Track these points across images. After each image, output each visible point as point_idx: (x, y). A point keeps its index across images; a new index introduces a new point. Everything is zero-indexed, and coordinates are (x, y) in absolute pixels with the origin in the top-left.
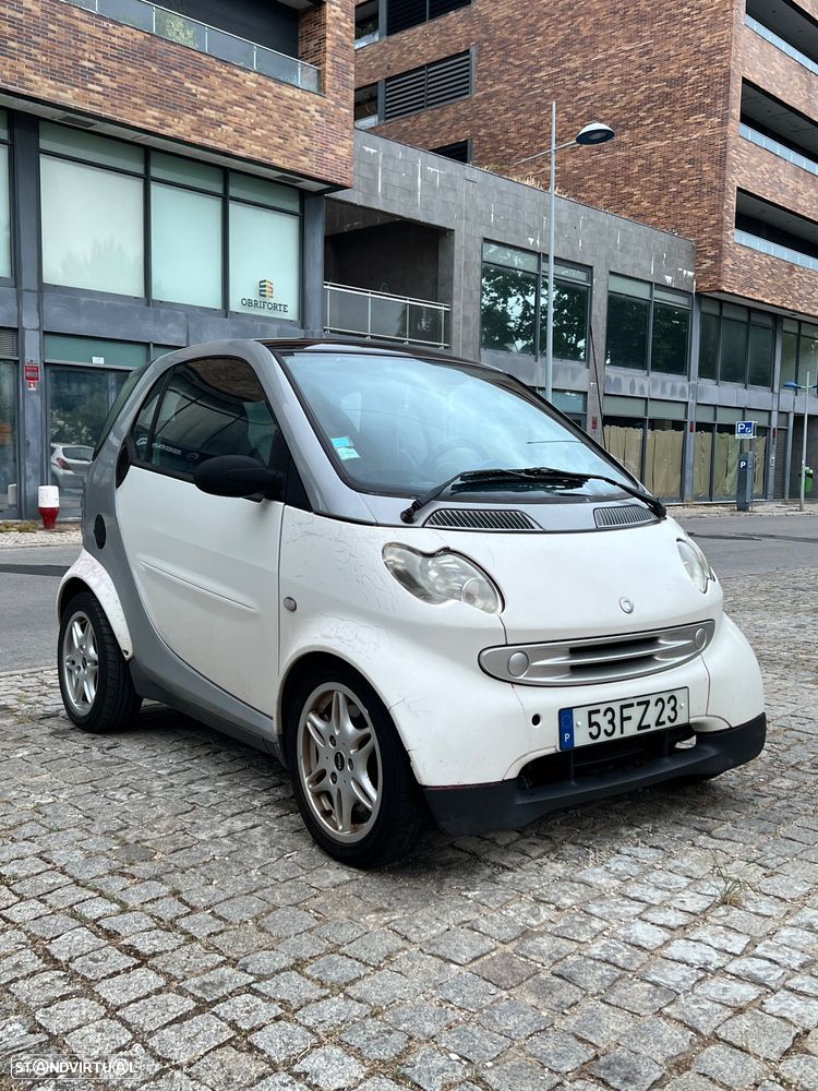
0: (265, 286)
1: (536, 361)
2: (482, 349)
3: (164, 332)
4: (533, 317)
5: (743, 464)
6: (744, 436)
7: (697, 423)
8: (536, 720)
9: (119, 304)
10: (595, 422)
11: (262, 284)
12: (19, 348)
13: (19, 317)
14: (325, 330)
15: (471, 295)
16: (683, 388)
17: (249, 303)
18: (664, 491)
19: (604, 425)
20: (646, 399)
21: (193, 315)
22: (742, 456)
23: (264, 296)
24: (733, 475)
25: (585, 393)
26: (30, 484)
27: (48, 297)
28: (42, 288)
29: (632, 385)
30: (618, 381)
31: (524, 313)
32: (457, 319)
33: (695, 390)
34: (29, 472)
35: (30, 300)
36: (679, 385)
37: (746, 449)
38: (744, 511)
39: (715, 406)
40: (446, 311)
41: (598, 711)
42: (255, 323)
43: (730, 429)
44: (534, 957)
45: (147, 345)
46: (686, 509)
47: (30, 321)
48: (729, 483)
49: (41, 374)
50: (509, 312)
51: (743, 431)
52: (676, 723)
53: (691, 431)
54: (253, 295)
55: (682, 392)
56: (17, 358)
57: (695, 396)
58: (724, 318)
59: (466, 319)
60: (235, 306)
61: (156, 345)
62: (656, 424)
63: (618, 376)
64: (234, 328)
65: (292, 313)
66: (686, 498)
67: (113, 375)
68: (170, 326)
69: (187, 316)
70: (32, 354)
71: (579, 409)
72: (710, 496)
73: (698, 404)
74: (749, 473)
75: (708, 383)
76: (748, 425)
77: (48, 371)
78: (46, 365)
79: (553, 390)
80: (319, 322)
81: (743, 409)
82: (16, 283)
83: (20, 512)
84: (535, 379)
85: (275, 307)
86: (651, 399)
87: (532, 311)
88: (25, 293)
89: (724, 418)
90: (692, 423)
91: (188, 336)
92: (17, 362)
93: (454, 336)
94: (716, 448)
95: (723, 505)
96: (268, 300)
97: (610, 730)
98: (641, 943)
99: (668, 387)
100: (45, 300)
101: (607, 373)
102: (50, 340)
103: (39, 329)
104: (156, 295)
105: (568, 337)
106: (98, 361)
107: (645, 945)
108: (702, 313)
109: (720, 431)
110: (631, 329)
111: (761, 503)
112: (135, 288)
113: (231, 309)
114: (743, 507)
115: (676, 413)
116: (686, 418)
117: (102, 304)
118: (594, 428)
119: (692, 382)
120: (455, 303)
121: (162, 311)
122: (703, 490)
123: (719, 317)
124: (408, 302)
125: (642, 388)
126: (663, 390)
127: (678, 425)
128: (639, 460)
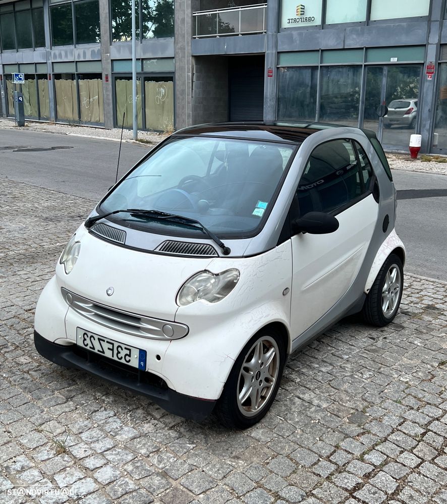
128: (81, 98)
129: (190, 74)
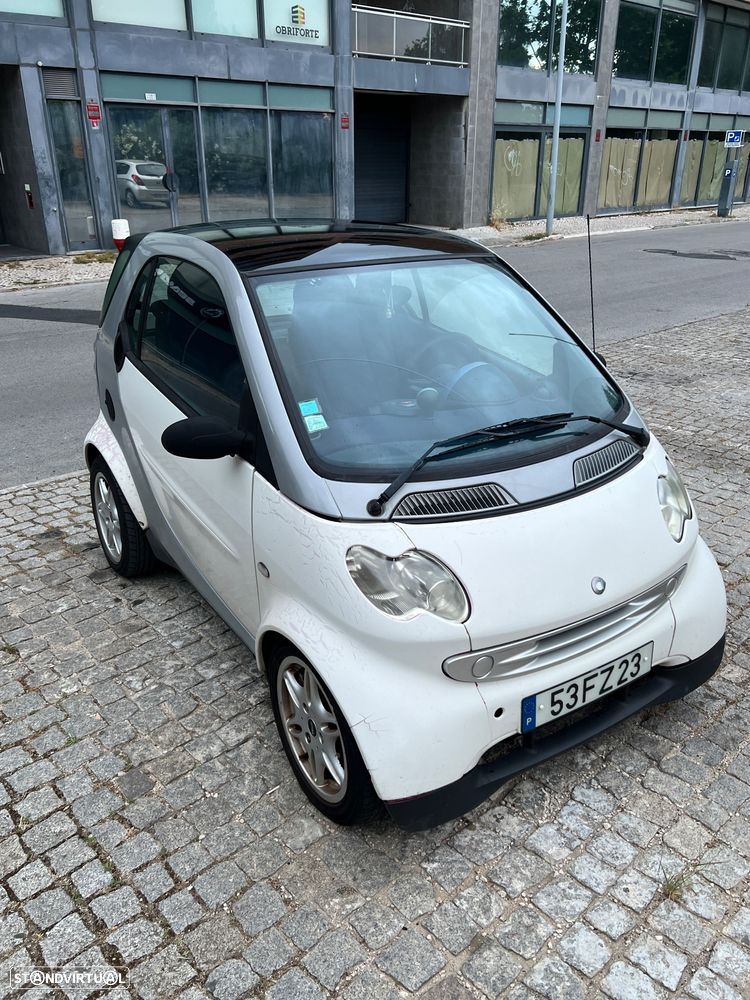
0: (297, 12)
1: (548, 76)
2: (499, 66)
3: (207, 65)
4: (549, 18)
5: (728, 172)
6: (733, 145)
7: (691, 132)
8: (499, 713)
9: (164, 38)
10: (598, 135)
11: (294, 10)
12: (80, 89)
13: (76, 57)
14: (354, 54)
15: (490, 10)
16: (682, 98)
17: (283, 30)
18: (654, 198)
19: (606, 138)
20: (647, 110)
21: (232, 45)
22: (728, 164)
23: (297, 22)
24: (718, 180)
25: (592, 107)
26: (105, 217)
27: (100, 36)
28: (94, 27)
29: (635, 97)
30: (623, 92)
31: (541, 14)
32: (476, 36)
33: (692, 99)
34: (102, 206)
35: (83, 39)
36: (678, 95)
37: (732, 158)
38: (724, 216)
39: (709, 114)
40: (466, 29)
41: (562, 690)
42: (290, 50)
43: (720, 136)
44: (479, 985)
45: (193, 79)
46: (673, 215)
47: (86, 61)
48: (713, 190)
49: (101, 113)
50: (528, 12)
51: (732, 140)
52: (637, 676)
53: (685, 140)
54: (286, 22)
55: (681, 102)
56: (79, 99)
57: (691, 107)
58: (729, 24)
59: (484, 36)
60: (270, 34)
61: (200, 79)
62: (654, 134)
63: (623, 88)
64: (270, 58)
65: (322, 40)
66: (673, 204)
67: (165, 111)
68: (212, 58)
69: (227, 47)
70: (91, 94)
71: (585, 123)
72: (695, 202)
73: (694, 113)
74: (733, 180)
75: (705, 91)
76: (737, 134)
77: (107, 109)
78: (105, 103)
79: (562, 104)
80: (348, 47)
81: (735, 115)
82: (69, 23)
83: (99, 244)
84: (546, 95)
85: (307, 33)
86: (651, 110)
87: (549, 12)
88: (78, 33)
89: (716, 125)
90: (686, 131)
91: (229, 67)
92: (79, 102)
93: (473, 54)
94: (705, 155)
95: (705, 209)
96: (300, 26)
97: (571, 702)
98: (582, 967)
99: (669, 97)
100: (97, 38)
101: (613, 86)
102: (107, 79)
103: (95, 68)
104: (198, 27)
105: (581, 37)
106: (151, 98)
107: (586, 971)
108: (707, 20)
109: (710, 139)
110: (638, 29)
111: (740, 206)
112: (177, 22)
113: (267, 38)
114: (723, 213)
115: (672, 123)
116: (682, 126)
117: (149, 39)
118: (597, 140)
119: (691, 91)
120: (475, 19)
121: (204, 43)
122: (689, 195)
123: (723, 23)
124: (430, 21)
125: (644, 100)
126: (663, 100)
127: (673, 135)
128: (635, 169)
129: (470, 127)
